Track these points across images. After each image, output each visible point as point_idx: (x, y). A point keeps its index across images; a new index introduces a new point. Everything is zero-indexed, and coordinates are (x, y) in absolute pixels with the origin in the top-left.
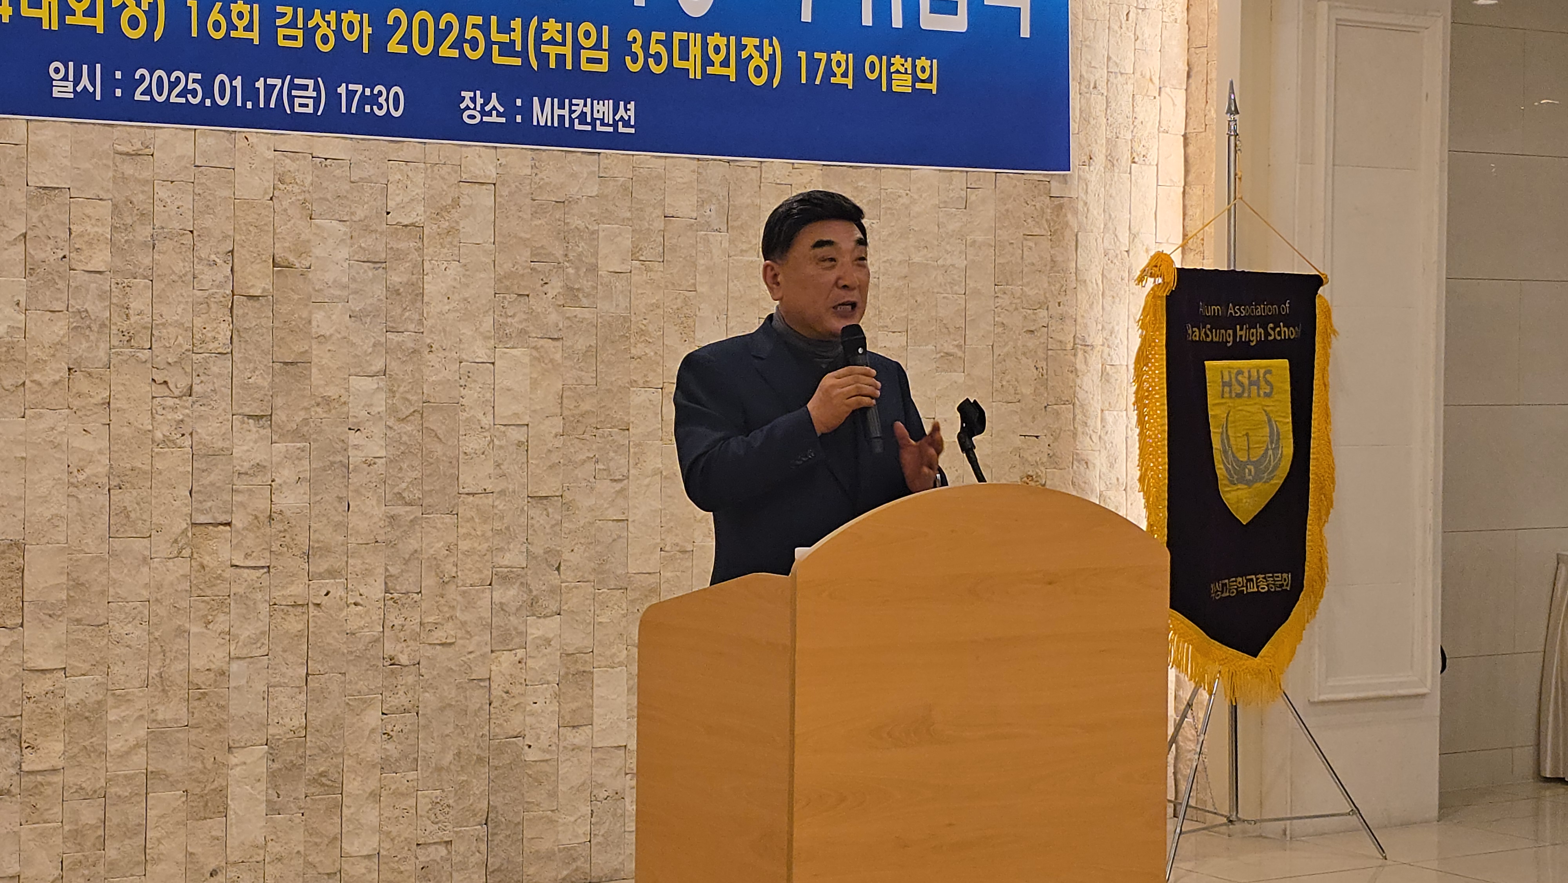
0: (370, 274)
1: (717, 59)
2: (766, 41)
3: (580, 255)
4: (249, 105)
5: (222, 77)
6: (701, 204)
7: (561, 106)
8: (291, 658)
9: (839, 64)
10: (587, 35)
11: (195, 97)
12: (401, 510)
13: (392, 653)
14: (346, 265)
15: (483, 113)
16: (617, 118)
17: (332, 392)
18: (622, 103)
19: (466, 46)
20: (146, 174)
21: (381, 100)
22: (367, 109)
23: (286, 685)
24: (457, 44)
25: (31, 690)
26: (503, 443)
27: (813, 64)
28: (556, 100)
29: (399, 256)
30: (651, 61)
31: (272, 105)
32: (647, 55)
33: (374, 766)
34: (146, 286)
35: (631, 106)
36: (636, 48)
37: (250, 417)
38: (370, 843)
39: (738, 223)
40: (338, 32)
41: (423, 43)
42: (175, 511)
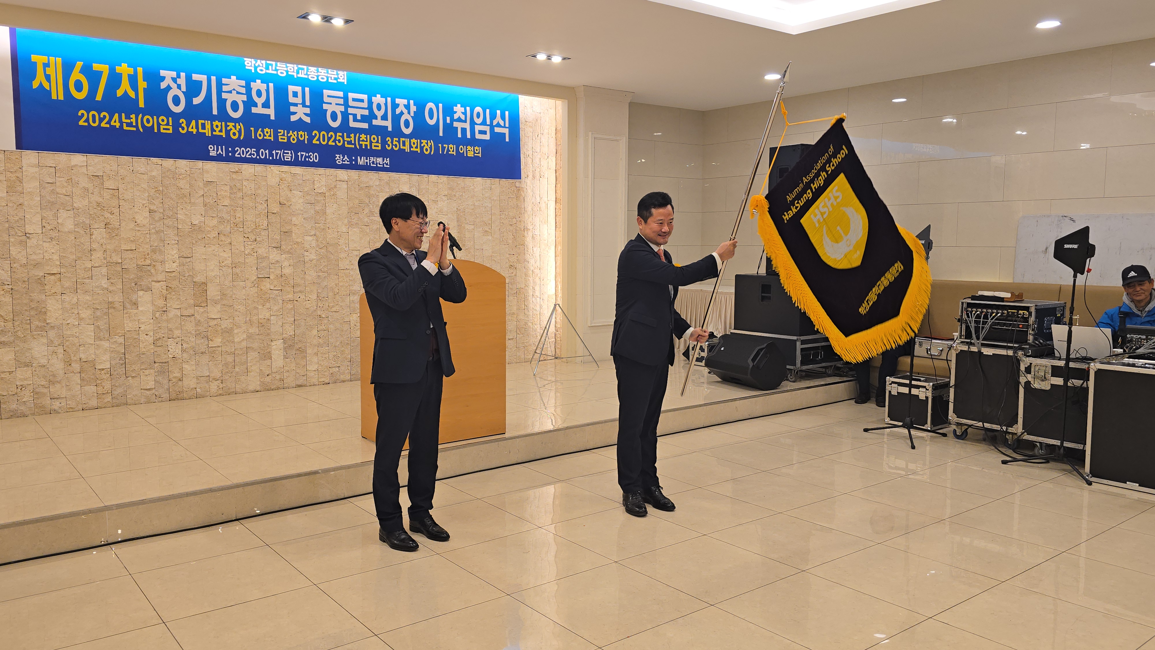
0: (310, 207)
1: (414, 146)
2: (429, 141)
3: (374, 201)
4: (271, 158)
5: (262, 150)
6: (411, 187)
7: (367, 159)
8: (289, 315)
9: (451, 148)
10: (374, 139)
11: (254, 155)
12: (321, 274)
13: (320, 314)
14: (302, 204)
15: (343, 161)
16: (384, 163)
17: (299, 240)
18: (385, 159)
19: (337, 142)
20: (240, 178)
21: (311, 157)
22: (307, 159)
23: (288, 323)
24: (334, 141)
25: (210, 324)
26: (352, 255)
27: (443, 148)
28: (365, 157)
29: (318, 202)
30: (394, 146)
31: (278, 158)
32: (393, 145)
33: (315, 346)
34: (241, 210)
35: (388, 159)
36: (389, 143)
37: (274, 247)
38: (316, 367)
39: (422, 193)
40: (297, 137)
41: (324, 141)
42: (252, 274)
